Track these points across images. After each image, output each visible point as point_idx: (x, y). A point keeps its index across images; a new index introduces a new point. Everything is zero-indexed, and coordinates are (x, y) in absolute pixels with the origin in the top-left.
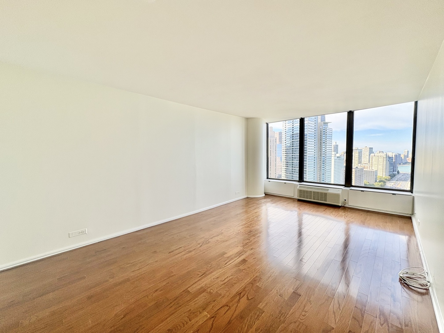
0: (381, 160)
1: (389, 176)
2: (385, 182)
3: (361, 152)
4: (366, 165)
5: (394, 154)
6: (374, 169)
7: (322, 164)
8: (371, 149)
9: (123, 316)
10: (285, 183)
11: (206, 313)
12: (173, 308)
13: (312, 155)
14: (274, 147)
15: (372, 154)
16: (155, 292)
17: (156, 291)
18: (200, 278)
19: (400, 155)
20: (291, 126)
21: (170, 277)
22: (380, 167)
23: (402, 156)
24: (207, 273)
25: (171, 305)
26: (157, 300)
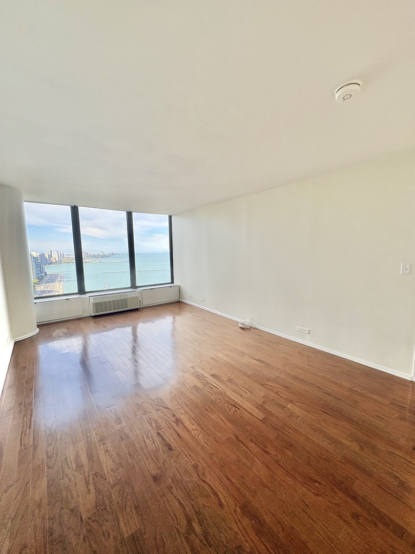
1: (37, 279)
5: (38, 254)
9: (317, 483)
10: (68, 299)
11: (289, 406)
12: (289, 430)
16: (270, 454)
17: (266, 452)
18: (241, 409)
19: (44, 254)
21: (239, 440)
23: (46, 256)
24: (232, 403)
25: (286, 433)
26: (282, 448)
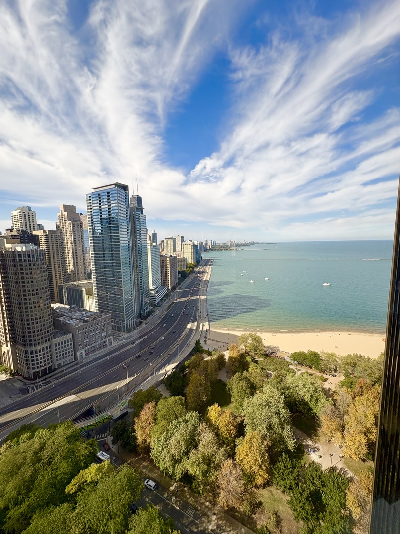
0: (190, 247)
1: (196, 262)
2: (193, 268)
3: (175, 241)
4: (180, 254)
5: (198, 243)
6: (186, 256)
7: (138, 254)
8: (182, 238)
13: (125, 245)
14: (80, 234)
15: (183, 243)
19: (202, 243)
20: (98, 207)
22: (190, 254)
